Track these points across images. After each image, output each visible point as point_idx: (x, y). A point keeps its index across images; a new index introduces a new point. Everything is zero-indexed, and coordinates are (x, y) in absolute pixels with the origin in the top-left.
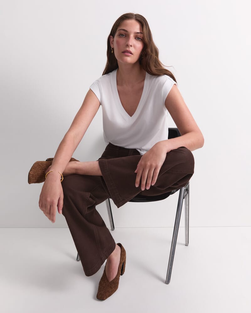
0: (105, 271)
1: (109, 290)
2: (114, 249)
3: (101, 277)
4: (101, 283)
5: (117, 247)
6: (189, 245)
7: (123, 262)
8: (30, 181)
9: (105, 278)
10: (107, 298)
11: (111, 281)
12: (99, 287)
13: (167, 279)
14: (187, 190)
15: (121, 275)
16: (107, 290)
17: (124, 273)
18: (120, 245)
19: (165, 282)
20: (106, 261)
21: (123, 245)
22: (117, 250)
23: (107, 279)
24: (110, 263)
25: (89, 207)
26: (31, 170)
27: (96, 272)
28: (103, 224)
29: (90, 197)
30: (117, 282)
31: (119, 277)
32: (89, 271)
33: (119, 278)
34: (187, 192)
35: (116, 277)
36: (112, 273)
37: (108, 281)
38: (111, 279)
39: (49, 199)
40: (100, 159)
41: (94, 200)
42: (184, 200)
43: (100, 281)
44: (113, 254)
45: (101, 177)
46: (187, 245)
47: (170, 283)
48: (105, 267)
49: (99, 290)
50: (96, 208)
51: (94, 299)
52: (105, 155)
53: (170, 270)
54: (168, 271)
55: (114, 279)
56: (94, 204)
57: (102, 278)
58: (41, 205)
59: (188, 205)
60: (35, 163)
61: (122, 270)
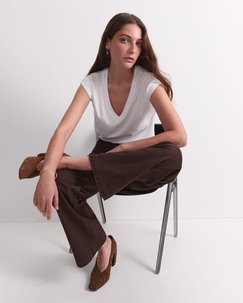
0: (96, 262)
1: (100, 281)
2: (105, 241)
3: (93, 268)
4: (92, 274)
5: (108, 239)
6: (177, 236)
7: (114, 253)
8: (21, 177)
9: (96, 269)
10: (98, 288)
11: (103, 272)
12: (91, 277)
13: (157, 269)
14: (175, 184)
15: (113, 266)
16: (99, 281)
17: (116, 264)
18: (111, 237)
19: (155, 272)
20: (97, 253)
21: (113, 237)
22: (108, 242)
23: (99, 270)
24: (101, 254)
25: (80, 201)
26: (22, 166)
27: (88, 264)
28: (94, 217)
29: (81, 191)
30: (109, 273)
31: (110, 267)
32: (81, 262)
33: (110, 269)
34: (175, 185)
35: (107, 268)
36: (103, 265)
37: (99, 272)
38: (103, 270)
39: (44, 198)
40: (90, 154)
41: (85, 194)
42: (172, 192)
43: (92, 272)
44: (104, 246)
45: (91, 171)
46: (175, 236)
47: (160, 274)
48: (97, 258)
49: (91, 280)
50: (87, 201)
51: (86, 289)
52: (95, 151)
53: (159, 261)
54: (158, 261)
55: (105, 270)
56: (85, 198)
57: (94, 270)
58: (35, 202)
59: (176, 198)
60: (26, 159)
61: (113, 261)
